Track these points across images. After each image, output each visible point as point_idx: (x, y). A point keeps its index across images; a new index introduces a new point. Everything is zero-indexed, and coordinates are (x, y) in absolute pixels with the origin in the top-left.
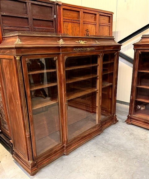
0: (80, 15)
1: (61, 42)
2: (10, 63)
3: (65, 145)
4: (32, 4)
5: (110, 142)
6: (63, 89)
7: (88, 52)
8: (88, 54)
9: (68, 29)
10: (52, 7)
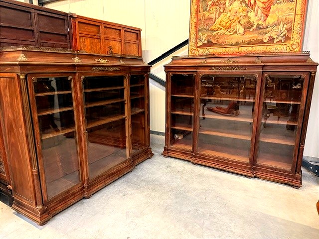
0: (101, 30)
1: (77, 60)
2: (10, 82)
3: (85, 185)
4: (38, 14)
5: (143, 178)
6: (81, 115)
7: (111, 72)
8: (111, 74)
9: (85, 45)
10: (64, 20)
